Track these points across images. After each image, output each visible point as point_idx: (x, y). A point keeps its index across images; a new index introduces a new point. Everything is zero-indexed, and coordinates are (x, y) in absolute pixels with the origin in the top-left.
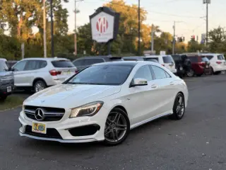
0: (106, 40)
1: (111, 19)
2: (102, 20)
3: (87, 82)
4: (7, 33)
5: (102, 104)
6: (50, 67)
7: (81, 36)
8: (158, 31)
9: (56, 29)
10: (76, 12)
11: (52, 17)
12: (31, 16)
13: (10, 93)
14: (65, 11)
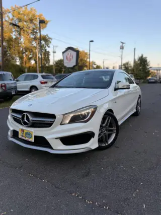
0: (72, 66)
1: (74, 54)
2: (69, 54)
3: (73, 86)
4: (18, 63)
5: (96, 108)
6: (40, 79)
7: (57, 66)
8: (95, 64)
9: (44, 62)
10: (54, 52)
11: (41, 55)
12: (31, 55)
13: (14, 95)
14: (48, 52)
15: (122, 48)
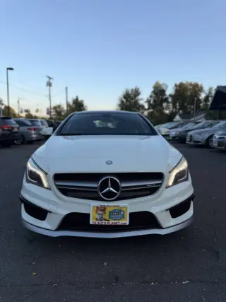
15: (49, 84)
